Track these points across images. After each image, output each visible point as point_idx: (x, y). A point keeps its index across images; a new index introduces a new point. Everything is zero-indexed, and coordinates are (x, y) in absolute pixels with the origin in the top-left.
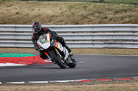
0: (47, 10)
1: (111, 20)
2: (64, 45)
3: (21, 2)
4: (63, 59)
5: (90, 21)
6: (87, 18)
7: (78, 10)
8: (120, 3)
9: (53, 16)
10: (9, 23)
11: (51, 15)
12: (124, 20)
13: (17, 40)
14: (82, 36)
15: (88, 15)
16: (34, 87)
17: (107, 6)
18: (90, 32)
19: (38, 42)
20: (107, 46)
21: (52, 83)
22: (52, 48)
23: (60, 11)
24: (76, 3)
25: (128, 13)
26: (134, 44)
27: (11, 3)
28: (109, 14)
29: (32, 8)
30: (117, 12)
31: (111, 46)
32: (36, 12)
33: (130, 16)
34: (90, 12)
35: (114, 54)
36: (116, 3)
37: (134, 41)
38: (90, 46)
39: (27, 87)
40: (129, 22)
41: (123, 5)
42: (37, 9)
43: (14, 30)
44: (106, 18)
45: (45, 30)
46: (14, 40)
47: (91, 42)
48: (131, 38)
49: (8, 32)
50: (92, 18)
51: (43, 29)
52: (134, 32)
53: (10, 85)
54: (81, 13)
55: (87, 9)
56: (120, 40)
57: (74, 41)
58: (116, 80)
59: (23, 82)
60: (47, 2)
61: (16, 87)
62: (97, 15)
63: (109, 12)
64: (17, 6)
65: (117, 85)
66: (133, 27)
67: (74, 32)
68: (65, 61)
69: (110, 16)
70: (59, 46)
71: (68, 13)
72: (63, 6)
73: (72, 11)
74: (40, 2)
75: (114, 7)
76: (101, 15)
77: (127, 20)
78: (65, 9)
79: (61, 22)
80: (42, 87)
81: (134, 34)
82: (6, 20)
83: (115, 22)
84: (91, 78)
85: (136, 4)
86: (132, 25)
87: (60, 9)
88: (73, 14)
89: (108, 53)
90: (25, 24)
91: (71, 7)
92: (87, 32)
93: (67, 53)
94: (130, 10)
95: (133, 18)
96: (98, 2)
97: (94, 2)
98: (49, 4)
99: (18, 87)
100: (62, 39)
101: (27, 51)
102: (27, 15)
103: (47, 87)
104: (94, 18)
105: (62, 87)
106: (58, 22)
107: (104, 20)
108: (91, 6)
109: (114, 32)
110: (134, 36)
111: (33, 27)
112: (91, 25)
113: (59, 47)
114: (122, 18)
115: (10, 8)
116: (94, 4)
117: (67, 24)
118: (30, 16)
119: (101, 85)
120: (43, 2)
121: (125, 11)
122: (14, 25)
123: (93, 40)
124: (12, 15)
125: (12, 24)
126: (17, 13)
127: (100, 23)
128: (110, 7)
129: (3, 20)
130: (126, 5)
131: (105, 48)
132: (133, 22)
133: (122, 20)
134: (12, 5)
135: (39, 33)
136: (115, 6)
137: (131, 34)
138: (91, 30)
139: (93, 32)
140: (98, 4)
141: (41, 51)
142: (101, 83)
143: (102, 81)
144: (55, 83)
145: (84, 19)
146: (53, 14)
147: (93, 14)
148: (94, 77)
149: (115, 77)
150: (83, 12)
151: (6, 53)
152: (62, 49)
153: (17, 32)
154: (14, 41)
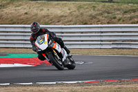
0: (56, 10)
1: (119, 20)
2: (62, 46)
3: (30, 2)
5: (99, 22)
6: (95, 18)
7: (87, 10)
8: (128, 3)
9: (62, 16)
10: (18, 24)
11: (59, 15)
12: (133, 21)
13: (26, 40)
14: (90, 36)
15: (97, 15)
17: (115, 6)
18: (98, 32)
19: (36, 43)
20: (115, 46)
21: (60, 84)
22: (50, 49)
23: (69, 11)
24: (85, 3)
25: (137, 14)
27: (20, 3)
28: (118, 14)
29: (41, 8)
30: (125, 12)
31: (119, 46)
32: (45, 12)
34: (98, 12)
35: (122, 54)
36: (125, 3)
38: (99, 47)
39: (34, 88)
41: (132, 5)
42: (45, 9)
43: (23, 30)
44: (115, 18)
46: (22, 40)
47: (99, 43)
49: (17, 32)
50: (100, 18)
53: (18, 86)
54: (90, 13)
55: (96, 9)
56: (128, 41)
57: (82, 41)
58: (124, 81)
59: (31, 83)
60: (56, 2)
61: (24, 88)
62: (106, 15)
63: (118, 12)
64: (26, 6)
65: (125, 86)
67: (82, 33)
68: (63, 63)
69: (118, 17)
71: (77, 13)
72: (72, 6)
73: (81, 11)
74: (49, 2)
75: (122, 7)
76: (110, 15)
77: (136, 20)
78: (74, 9)
79: (69, 22)
80: (50, 88)
82: (14, 21)
83: (124, 22)
84: (99, 78)
87: (69, 9)
88: (82, 14)
89: (116, 54)
91: (80, 7)
92: (96, 32)
93: (66, 55)
96: (107, 2)
97: (103, 2)
98: (58, 4)
102: (36, 15)
103: (55, 88)
104: (103, 19)
106: (66, 22)
107: (113, 20)
108: (100, 6)
109: (123, 32)
112: (100, 25)
113: (57, 48)
114: (131, 18)
115: (19, 8)
116: (103, 4)
117: (76, 24)
118: (39, 16)
119: (109, 86)
120: (52, 2)
121: (134, 11)
122: (23, 26)
123: (102, 41)
124: (20, 16)
125: (21, 24)
126: (26, 13)
127: (108, 23)
128: (119, 7)
129: (12, 20)
130: (135, 5)
133: (131, 20)
134: (21, 5)
136: (124, 6)
138: (99, 30)
139: (102, 32)
140: (107, 4)
141: (38, 53)
142: (109, 84)
143: (110, 82)
144: (63, 84)
145: (93, 19)
146: (62, 14)
147: (101, 14)
148: (102, 78)
149: (123, 78)
150: (92, 12)
151: (15, 53)
152: (60, 50)
154: (23, 42)
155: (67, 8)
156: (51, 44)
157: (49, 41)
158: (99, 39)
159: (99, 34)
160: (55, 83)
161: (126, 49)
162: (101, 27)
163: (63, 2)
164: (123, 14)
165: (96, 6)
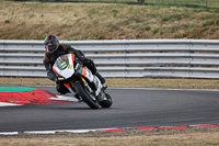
0: (55, 16)
1: (155, 32)
2: (94, 72)
4: (94, 94)
6: (117, 29)
8: (170, 5)
9: (64, 26)
11: (60, 25)
12: (176, 33)
13: (7, 64)
14: (109, 58)
15: (120, 24)
16: (33, 141)
17: (149, 10)
18: (122, 52)
20: (149, 74)
21: (62, 134)
22: (77, 77)
23: (75, 19)
24: (101, 5)
25: (183, 22)
26: (192, 71)
28: (153, 23)
29: (31, 13)
30: (164, 20)
31: (155, 74)
32: (37, 19)
33: (186, 27)
34: (122, 20)
36: (163, 5)
37: (192, 66)
38: (123, 75)
40: (184, 36)
41: (175, 8)
42: (38, 15)
43: (2, 48)
44: (148, 29)
45: (65, 48)
46: (1, 64)
47: (124, 68)
48: (187, 61)
50: (125, 29)
51: (61, 47)
52: (192, 52)
54: (109, 21)
55: (118, 15)
56: (169, 65)
58: (163, 129)
59: (16, 133)
60: (55, 4)
61: (4, 140)
62: (134, 24)
63: (154, 20)
64: (6, 11)
65: (165, 137)
66: (191, 43)
67: (96, 52)
69: (154, 27)
70: (87, 73)
71: (88, 21)
72: (80, 10)
73: (95, 19)
74: (44, 4)
75: (160, 12)
76: (141, 24)
77: (182, 32)
78: (83, 15)
79: (76, 36)
81: (192, 55)
83: (162, 35)
84: (124, 125)
85: (195, 7)
86: (188, 41)
87: (75, 15)
88: (96, 23)
89: (151, 86)
90: (19, 38)
91: (93, 12)
92: (118, 52)
93: (100, 86)
94: (187, 17)
95: (191, 30)
96: (135, 4)
97: (129, 3)
98: (57, 7)
99: (7, 141)
100: (91, 62)
101: (23, 83)
102: (23, 24)
103: (54, 140)
104: (130, 30)
105: (78, 140)
106: (72, 36)
107: (145, 32)
108: (125, 10)
109: (161, 51)
110: (192, 57)
111: (46, 44)
112: (124, 41)
113: (87, 76)
114: (174, 30)
116: (130, 6)
117: (86, 38)
118: (28, 26)
119: (140, 137)
120: (48, 4)
121: (179, 18)
122: (2, 41)
123: (128, 65)
126: (7, 22)
127: (138, 37)
128: (155, 12)
130: (181, 9)
131: (147, 77)
132: (191, 35)
133: (173, 33)
135: (56, 52)
136: (163, 11)
137: (188, 54)
138: (123, 48)
139: (128, 52)
140: (135, 7)
142: (139, 134)
143: (141, 131)
144: (66, 134)
145: (114, 31)
146: (64, 23)
147: (127, 23)
148: (128, 125)
150: (113, 20)
152: (92, 78)
153: (7, 52)
155: (72, 14)
156: (79, 68)
157: (75, 64)
158: (123, 62)
159: (123, 55)
160: (53, 132)
161: (166, 78)
162: (127, 44)
163: (65, 4)
164: (161, 23)
165: (119, 9)
